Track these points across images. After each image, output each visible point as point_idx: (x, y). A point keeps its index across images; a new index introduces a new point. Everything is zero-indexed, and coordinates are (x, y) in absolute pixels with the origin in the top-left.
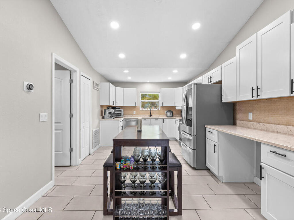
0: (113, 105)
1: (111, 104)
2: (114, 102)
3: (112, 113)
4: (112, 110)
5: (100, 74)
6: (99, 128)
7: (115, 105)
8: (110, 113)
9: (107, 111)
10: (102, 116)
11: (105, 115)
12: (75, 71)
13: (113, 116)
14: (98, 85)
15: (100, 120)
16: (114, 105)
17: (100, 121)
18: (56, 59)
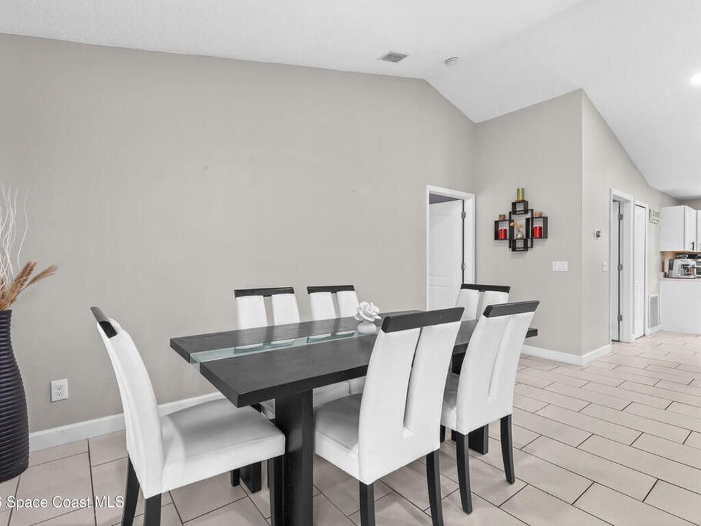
0: (692, 251)
1: (688, 249)
2: (693, 243)
3: (689, 267)
4: (689, 260)
5: (660, 191)
6: (657, 295)
7: (695, 251)
8: (685, 267)
9: (678, 263)
10: (663, 273)
11: (672, 269)
12: (628, 201)
13: (689, 273)
14: (657, 214)
15: (660, 280)
16: (693, 249)
17: (661, 282)
18: (614, 195)
